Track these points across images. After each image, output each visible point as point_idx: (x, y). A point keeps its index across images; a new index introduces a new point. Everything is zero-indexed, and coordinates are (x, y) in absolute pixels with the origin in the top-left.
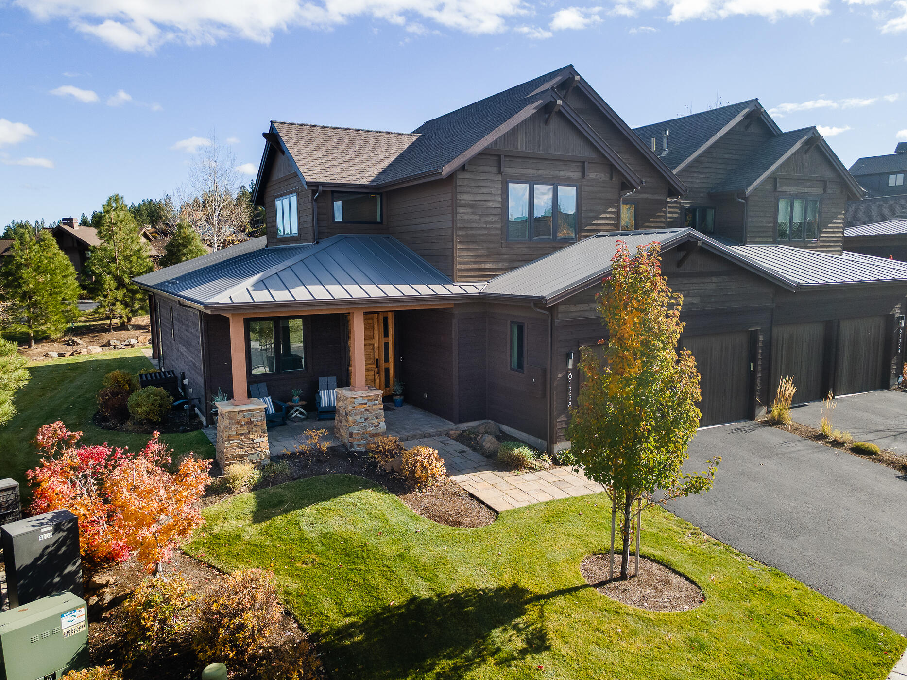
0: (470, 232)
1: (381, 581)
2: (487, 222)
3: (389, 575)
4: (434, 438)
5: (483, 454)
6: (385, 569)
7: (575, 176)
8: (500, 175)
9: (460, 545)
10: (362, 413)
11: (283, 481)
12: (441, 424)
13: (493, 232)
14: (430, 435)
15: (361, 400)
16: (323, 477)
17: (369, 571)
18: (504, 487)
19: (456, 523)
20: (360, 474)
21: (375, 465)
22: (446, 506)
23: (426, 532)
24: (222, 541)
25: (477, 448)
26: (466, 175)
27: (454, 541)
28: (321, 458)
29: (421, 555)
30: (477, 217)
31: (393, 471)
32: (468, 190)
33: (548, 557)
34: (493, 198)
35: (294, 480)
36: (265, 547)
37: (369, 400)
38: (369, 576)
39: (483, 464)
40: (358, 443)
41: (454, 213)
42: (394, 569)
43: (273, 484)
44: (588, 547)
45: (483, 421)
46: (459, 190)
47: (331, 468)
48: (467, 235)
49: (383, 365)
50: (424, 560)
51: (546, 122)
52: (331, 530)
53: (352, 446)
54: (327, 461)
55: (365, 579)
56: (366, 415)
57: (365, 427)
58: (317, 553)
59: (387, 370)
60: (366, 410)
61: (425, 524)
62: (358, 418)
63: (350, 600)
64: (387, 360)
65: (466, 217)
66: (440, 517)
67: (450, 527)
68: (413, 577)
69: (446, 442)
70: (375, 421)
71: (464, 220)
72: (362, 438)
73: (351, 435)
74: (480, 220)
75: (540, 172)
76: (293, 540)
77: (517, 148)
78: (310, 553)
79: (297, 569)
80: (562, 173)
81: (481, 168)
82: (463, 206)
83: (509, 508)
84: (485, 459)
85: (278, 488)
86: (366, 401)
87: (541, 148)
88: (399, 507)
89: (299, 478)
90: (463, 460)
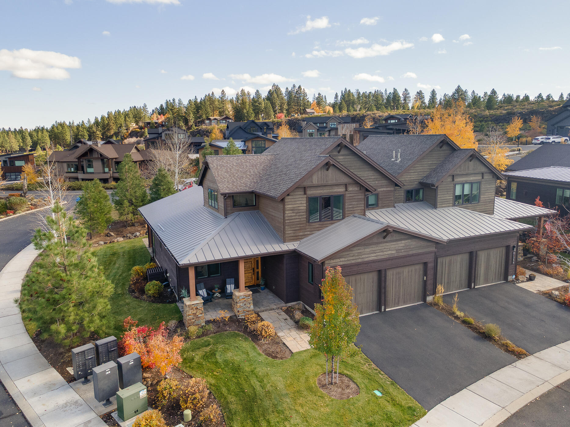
0: (291, 221)
1: (244, 382)
2: (299, 216)
3: (247, 379)
4: (276, 310)
5: (294, 321)
6: (245, 377)
7: (342, 191)
8: (305, 195)
9: (274, 367)
10: (243, 302)
11: (210, 334)
12: (279, 303)
13: (302, 220)
14: (274, 309)
15: (243, 297)
16: (226, 333)
17: (240, 377)
18: (299, 339)
19: (275, 357)
20: (240, 332)
21: (247, 327)
22: (273, 349)
23: (263, 361)
24: (187, 361)
25: (292, 317)
26: (289, 197)
27: (273, 366)
28: (225, 323)
29: (259, 371)
30: (295, 214)
31: (254, 330)
32: (291, 203)
33: (306, 374)
34: (302, 205)
35: (214, 333)
36: (203, 365)
37: (246, 297)
38: (239, 379)
39: (293, 327)
40: (241, 315)
41: (284, 213)
42: (248, 377)
43: (206, 335)
44: (323, 370)
45: (298, 302)
46: (286, 204)
47: (229, 328)
48: (290, 222)
49: (256, 270)
50: (260, 374)
51: (327, 170)
52: (227, 359)
53: (239, 316)
54: (228, 324)
55: (238, 381)
56: (245, 303)
57: (244, 308)
58: (222, 369)
59: (258, 272)
60: (245, 301)
61: (263, 358)
62: (241, 304)
63: (232, 389)
64: (258, 268)
65: (289, 215)
66: (270, 354)
67: (272, 359)
68: (255, 381)
69: (280, 313)
70: (249, 305)
71: (289, 216)
72: (244, 312)
73: (238, 311)
74: (296, 215)
75: (325, 191)
76: (213, 362)
77: (313, 182)
78: (219, 368)
79: (214, 375)
80: (335, 190)
81: (296, 193)
82: (288, 210)
83: (298, 350)
84: (295, 324)
85: (208, 337)
86: (244, 297)
87: (325, 181)
88: (254, 348)
89: (216, 333)
90: (285, 324)
